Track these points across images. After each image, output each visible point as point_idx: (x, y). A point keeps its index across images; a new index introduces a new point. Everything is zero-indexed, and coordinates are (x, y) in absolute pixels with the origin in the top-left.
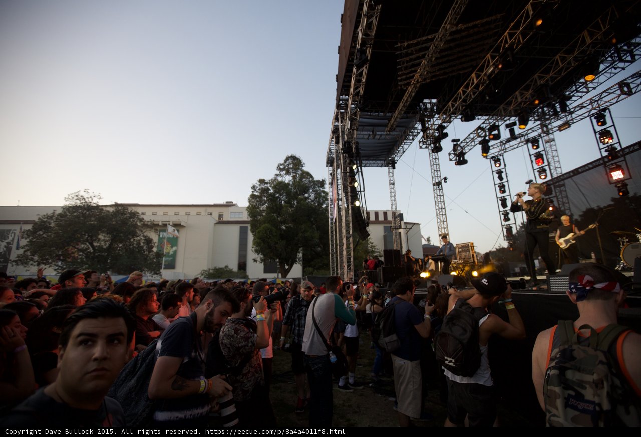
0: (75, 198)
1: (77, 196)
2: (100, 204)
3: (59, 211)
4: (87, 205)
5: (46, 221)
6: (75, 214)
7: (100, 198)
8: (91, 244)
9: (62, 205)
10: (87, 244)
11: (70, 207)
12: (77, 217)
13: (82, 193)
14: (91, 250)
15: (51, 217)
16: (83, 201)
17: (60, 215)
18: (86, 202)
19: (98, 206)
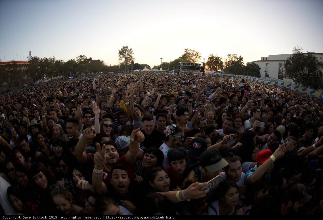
0: (295, 50)
1: (295, 49)
2: (303, 53)
3: (292, 56)
4: (299, 53)
5: (289, 61)
6: (296, 57)
7: (302, 50)
8: (303, 71)
9: (292, 54)
10: (302, 71)
11: (294, 54)
12: (297, 59)
13: (297, 48)
14: (303, 74)
15: (290, 58)
16: (297, 51)
17: (292, 58)
18: (298, 52)
19: (302, 54)
